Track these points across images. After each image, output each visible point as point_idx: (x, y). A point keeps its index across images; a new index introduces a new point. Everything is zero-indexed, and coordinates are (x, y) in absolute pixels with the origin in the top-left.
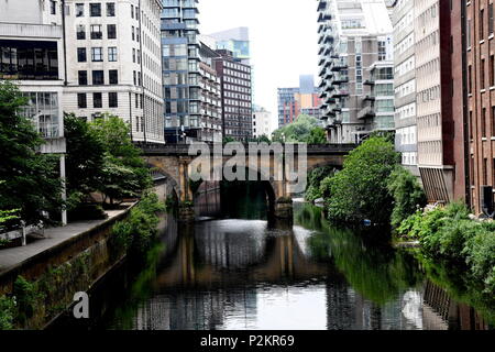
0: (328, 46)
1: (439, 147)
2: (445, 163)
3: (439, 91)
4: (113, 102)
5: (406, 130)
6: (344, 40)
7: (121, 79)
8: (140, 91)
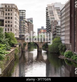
0: (48, 22)
1: (69, 40)
2: (70, 43)
3: (69, 31)
4: (11, 30)
5: (63, 37)
6: (51, 21)
7: (13, 26)
8: (16, 28)
